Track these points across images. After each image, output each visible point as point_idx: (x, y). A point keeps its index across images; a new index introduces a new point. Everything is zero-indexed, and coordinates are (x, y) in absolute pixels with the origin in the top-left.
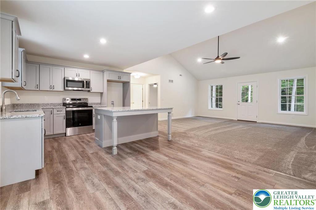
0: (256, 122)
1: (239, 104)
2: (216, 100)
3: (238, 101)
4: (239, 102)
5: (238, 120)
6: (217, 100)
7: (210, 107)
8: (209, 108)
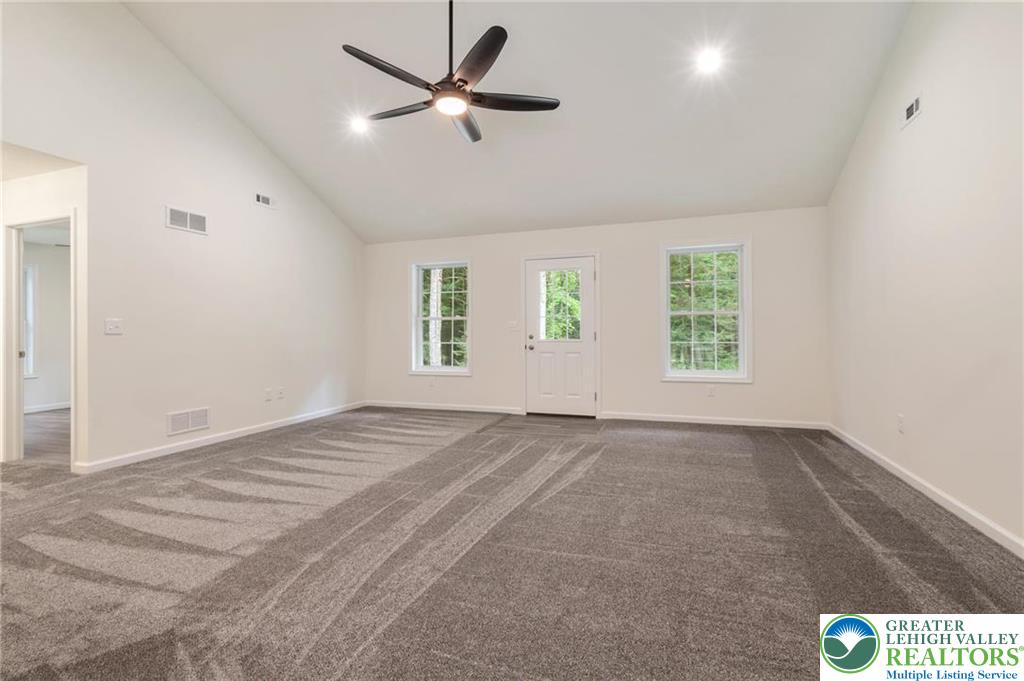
0: (594, 417)
1: (532, 348)
2: (442, 331)
3: (529, 334)
4: (531, 337)
5: (528, 414)
6: (445, 334)
7: (416, 365)
8: (414, 368)
